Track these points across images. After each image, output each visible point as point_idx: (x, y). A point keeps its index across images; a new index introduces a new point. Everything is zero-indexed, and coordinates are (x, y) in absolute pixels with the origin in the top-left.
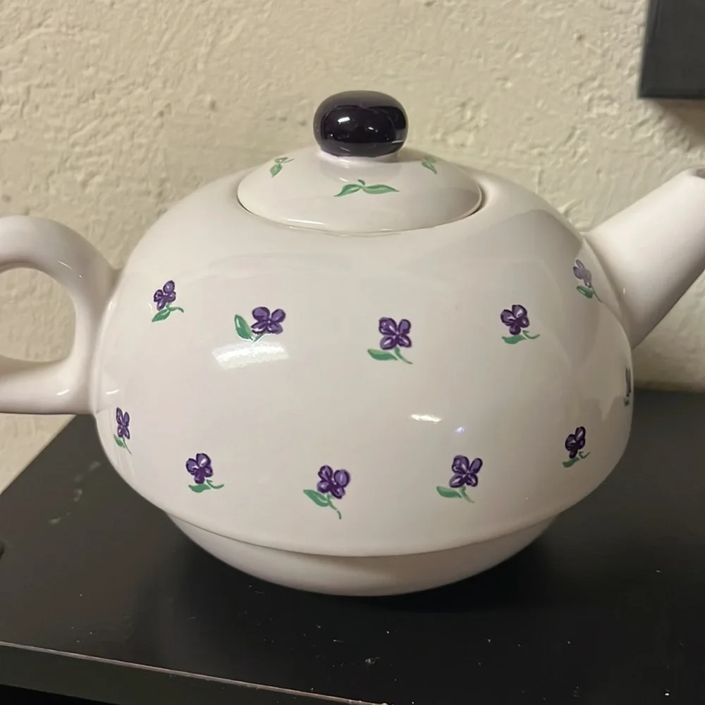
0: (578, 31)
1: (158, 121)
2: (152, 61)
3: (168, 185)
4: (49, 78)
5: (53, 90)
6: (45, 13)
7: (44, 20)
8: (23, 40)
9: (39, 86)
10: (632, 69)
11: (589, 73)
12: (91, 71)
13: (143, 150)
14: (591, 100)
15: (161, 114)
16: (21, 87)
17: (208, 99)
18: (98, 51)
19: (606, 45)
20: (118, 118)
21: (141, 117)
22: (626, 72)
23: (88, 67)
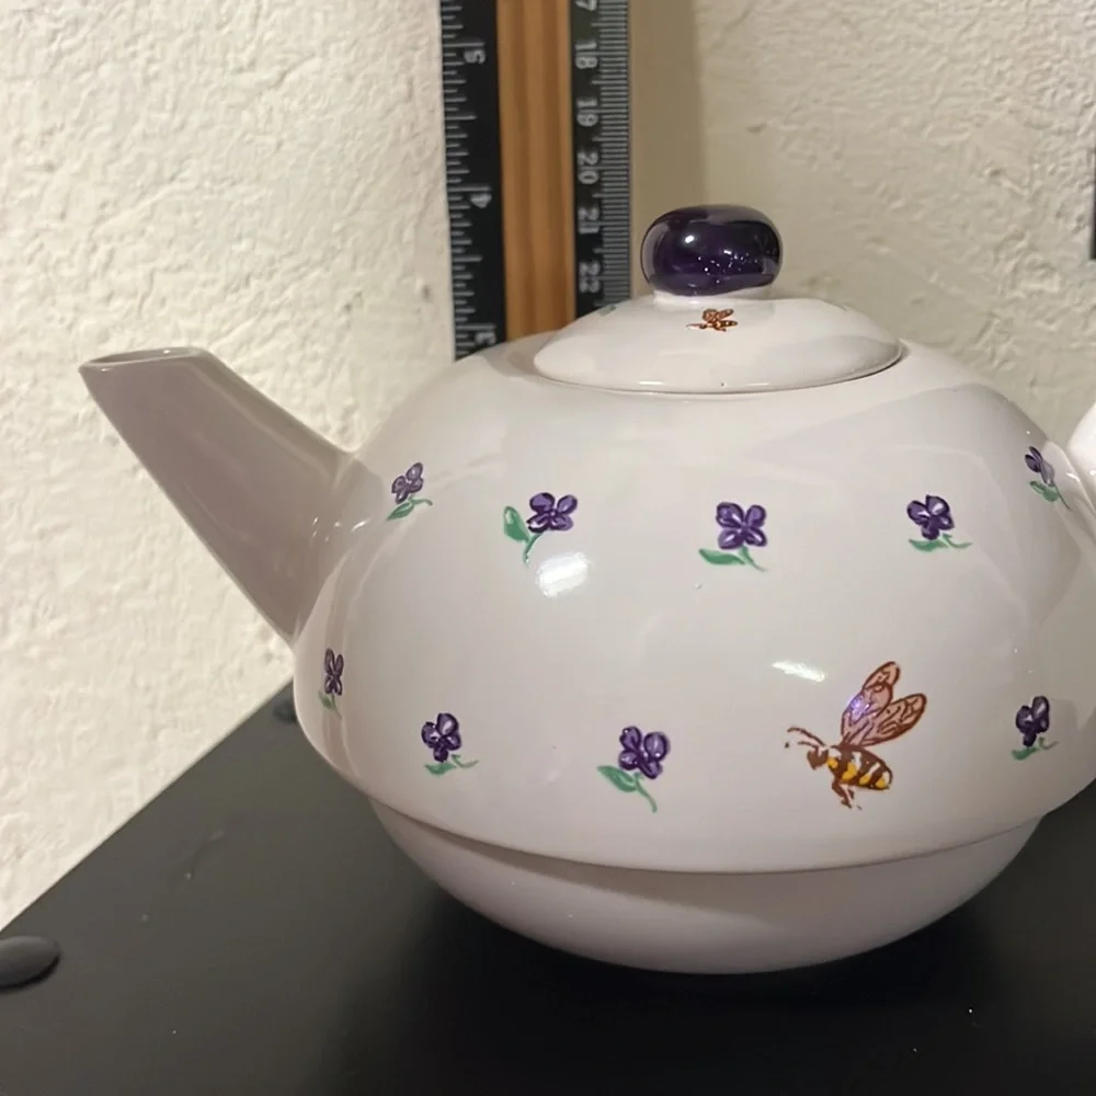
0: (990, 164)
1: (343, 319)
2: (336, 227)
3: (356, 416)
4: (182, 259)
5: (186, 275)
6: (182, 162)
7: (179, 171)
8: (146, 203)
9: (166, 270)
10: (1080, 219)
11: (1012, 228)
12: (244, 246)
13: (319, 364)
14: (1015, 270)
15: (348, 307)
16: (141, 272)
17: (419, 284)
18: (257, 215)
19: (1038, 184)
20: (283, 316)
21: (320, 312)
22: (1074, 225)
23: (240, 238)
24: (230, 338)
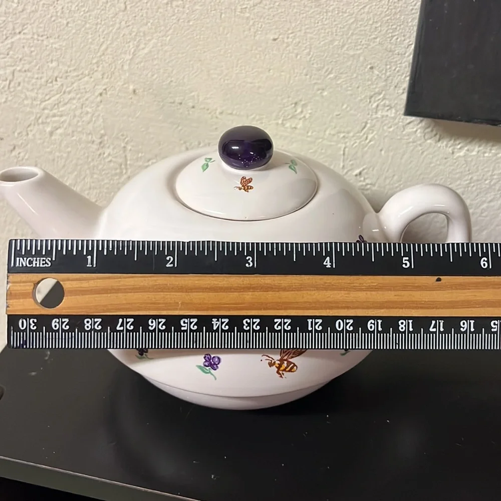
0: (370, 64)
1: (99, 99)
2: (94, 61)
3: (106, 138)
4: (27, 67)
5: (29, 74)
6: (24, 26)
7: (23, 30)
8: (9, 41)
9: (20, 71)
10: (404, 89)
11: (377, 90)
12: (54, 64)
13: (89, 115)
14: (378, 106)
15: (101, 94)
16: (9, 70)
17: (131, 87)
18: (59, 52)
19: (388, 74)
20: (72, 95)
21: (88, 95)
22: (401, 91)
23: (52, 61)
24: (50, 102)
